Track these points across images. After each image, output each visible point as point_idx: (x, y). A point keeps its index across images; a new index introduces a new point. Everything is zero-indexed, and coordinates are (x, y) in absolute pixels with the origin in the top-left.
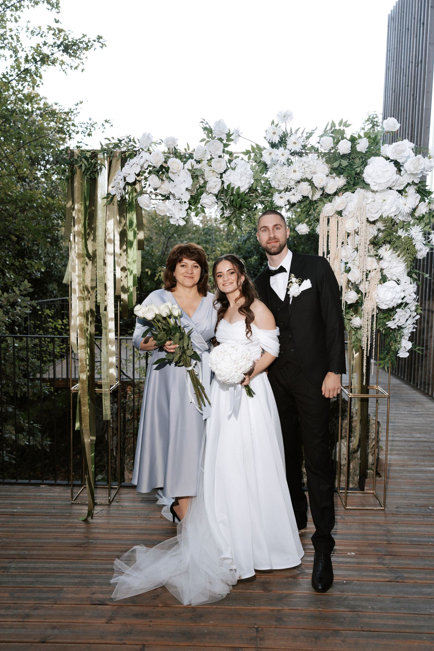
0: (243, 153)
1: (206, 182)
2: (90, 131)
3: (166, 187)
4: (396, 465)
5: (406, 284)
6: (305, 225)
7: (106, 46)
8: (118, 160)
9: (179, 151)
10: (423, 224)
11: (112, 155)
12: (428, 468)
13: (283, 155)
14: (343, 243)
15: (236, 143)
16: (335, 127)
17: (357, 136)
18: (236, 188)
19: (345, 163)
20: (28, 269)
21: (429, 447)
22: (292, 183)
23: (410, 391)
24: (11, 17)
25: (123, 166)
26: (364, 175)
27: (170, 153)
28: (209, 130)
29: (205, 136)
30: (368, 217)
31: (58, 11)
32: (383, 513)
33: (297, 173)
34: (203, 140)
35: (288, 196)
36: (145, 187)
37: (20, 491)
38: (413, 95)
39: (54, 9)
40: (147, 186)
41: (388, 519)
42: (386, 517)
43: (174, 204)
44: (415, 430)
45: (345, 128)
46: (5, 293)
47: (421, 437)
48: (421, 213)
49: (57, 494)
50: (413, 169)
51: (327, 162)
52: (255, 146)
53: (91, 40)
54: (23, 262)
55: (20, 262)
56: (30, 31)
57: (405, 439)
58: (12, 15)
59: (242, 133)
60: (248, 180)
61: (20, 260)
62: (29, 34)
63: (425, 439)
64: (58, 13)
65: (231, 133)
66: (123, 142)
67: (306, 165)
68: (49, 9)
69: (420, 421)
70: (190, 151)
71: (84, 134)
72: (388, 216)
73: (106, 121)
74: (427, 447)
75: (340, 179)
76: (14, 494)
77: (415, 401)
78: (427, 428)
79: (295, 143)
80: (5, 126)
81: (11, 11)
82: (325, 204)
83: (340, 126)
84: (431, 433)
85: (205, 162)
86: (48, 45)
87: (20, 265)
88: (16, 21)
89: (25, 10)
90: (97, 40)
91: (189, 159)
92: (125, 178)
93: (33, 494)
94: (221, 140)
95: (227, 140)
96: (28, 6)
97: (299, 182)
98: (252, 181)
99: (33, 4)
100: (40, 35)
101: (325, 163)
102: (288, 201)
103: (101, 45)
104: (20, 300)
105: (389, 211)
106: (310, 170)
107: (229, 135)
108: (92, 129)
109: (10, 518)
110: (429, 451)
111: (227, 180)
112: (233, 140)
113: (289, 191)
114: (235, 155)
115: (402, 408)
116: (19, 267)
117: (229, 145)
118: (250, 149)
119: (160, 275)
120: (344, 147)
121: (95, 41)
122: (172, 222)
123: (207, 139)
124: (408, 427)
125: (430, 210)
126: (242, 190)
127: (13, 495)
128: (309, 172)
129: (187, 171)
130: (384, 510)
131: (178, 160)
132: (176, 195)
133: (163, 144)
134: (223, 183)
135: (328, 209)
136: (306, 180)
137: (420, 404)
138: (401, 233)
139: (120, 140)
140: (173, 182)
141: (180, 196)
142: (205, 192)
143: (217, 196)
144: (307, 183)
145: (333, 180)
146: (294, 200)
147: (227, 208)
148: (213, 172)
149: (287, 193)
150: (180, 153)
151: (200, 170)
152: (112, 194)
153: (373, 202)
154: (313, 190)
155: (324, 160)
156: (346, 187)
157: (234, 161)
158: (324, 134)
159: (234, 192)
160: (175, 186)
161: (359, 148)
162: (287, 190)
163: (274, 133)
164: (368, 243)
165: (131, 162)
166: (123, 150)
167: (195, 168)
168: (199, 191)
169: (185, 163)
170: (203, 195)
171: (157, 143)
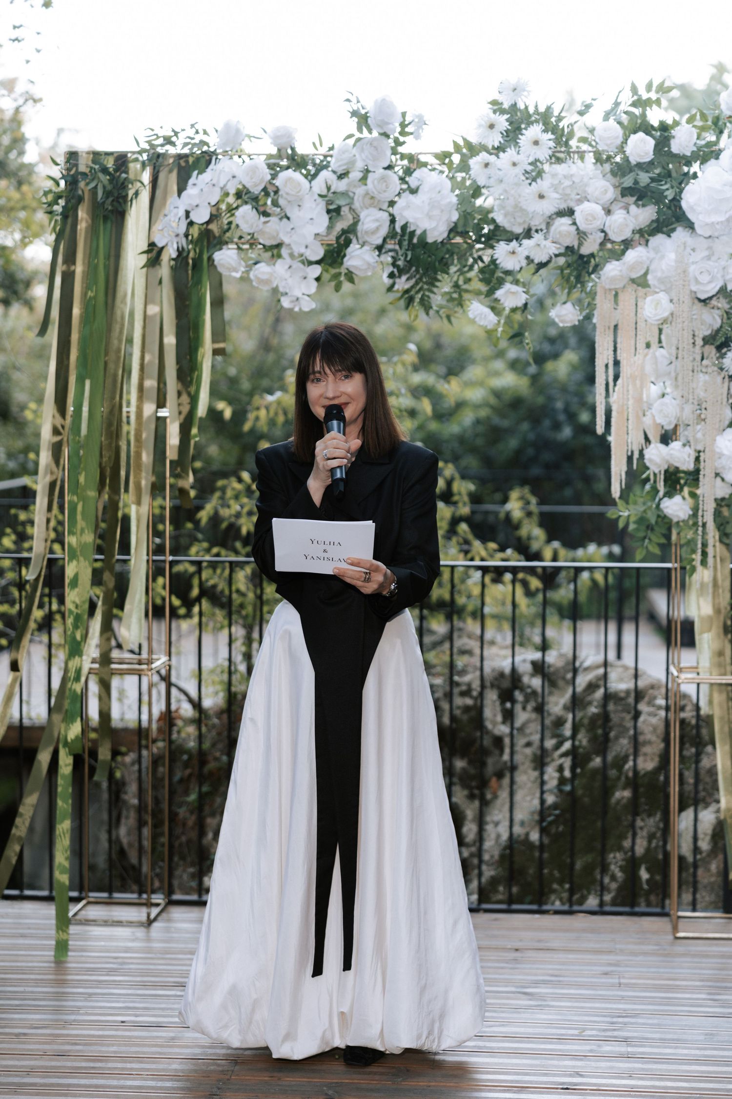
0: (436, 156)
1: (356, 221)
3: (273, 232)
6: (569, 305)
8: (171, 171)
9: (299, 152)
11: (160, 159)
13: (514, 164)
14: (648, 344)
15: (417, 137)
17: (670, 122)
18: (418, 232)
19: (644, 178)
22: (539, 221)
25: (182, 187)
26: (684, 204)
27: (280, 156)
28: (361, 117)
29: (353, 129)
30: (694, 289)
33: (546, 199)
34: (350, 136)
35: (527, 248)
36: (229, 228)
40: (233, 227)
43: (290, 267)
51: (613, 173)
52: (461, 143)
60: (447, 214)
65: (406, 123)
66: (181, 135)
67: (567, 182)
70: (324, 150)
79: (536, 143)
83: (649, 91)
85: (355, 176)
91: (321, 168)
92: (187, 213)
94: (386, 135)
95: (401, 133)
98: (456, 216)
101: (609, 175)
107: (402, 125)
111: (401, 214)
112: (411, 133)
114: (419, 160)
117: (404, 143)
118: (451, 149)
120: (641, 148)
122: (286, 302)
123: (358, 135)
126: (433, 236)
129: (317, 198)
131: (296, 176)
132: (294, 248)
133: (267, 139)
134: (393, 221)
135: (612, 272)
136: (561, 214)
139: (176, 134)
140: (288, 218)
141: (302, 250)
142: (354, 240)
143: (379, 248)
144: (566, 221)
145: (624, 212)
146: (540, 257)
147: (401, 272)
148: (372, 198)
149: (525, 242)
150: (303, 157)
151: (345, 194)
152: (160, 245)
153: (709, 258)
154: (581, 235)
155: (607, 167)
156: (655, 225)
157: (415, 174)
158: (613, 109)
159: (415, 240)
160: (292, 229)
161: (676, 147)
162: (528, 234)
163: (492, 126)
164: (701, 343)
165: (199, 179)
166: (183, 150)
167: (332, 189)
168: (342, 241)
169: (313, 179)
170: (350, 249)
171: (255, 137)
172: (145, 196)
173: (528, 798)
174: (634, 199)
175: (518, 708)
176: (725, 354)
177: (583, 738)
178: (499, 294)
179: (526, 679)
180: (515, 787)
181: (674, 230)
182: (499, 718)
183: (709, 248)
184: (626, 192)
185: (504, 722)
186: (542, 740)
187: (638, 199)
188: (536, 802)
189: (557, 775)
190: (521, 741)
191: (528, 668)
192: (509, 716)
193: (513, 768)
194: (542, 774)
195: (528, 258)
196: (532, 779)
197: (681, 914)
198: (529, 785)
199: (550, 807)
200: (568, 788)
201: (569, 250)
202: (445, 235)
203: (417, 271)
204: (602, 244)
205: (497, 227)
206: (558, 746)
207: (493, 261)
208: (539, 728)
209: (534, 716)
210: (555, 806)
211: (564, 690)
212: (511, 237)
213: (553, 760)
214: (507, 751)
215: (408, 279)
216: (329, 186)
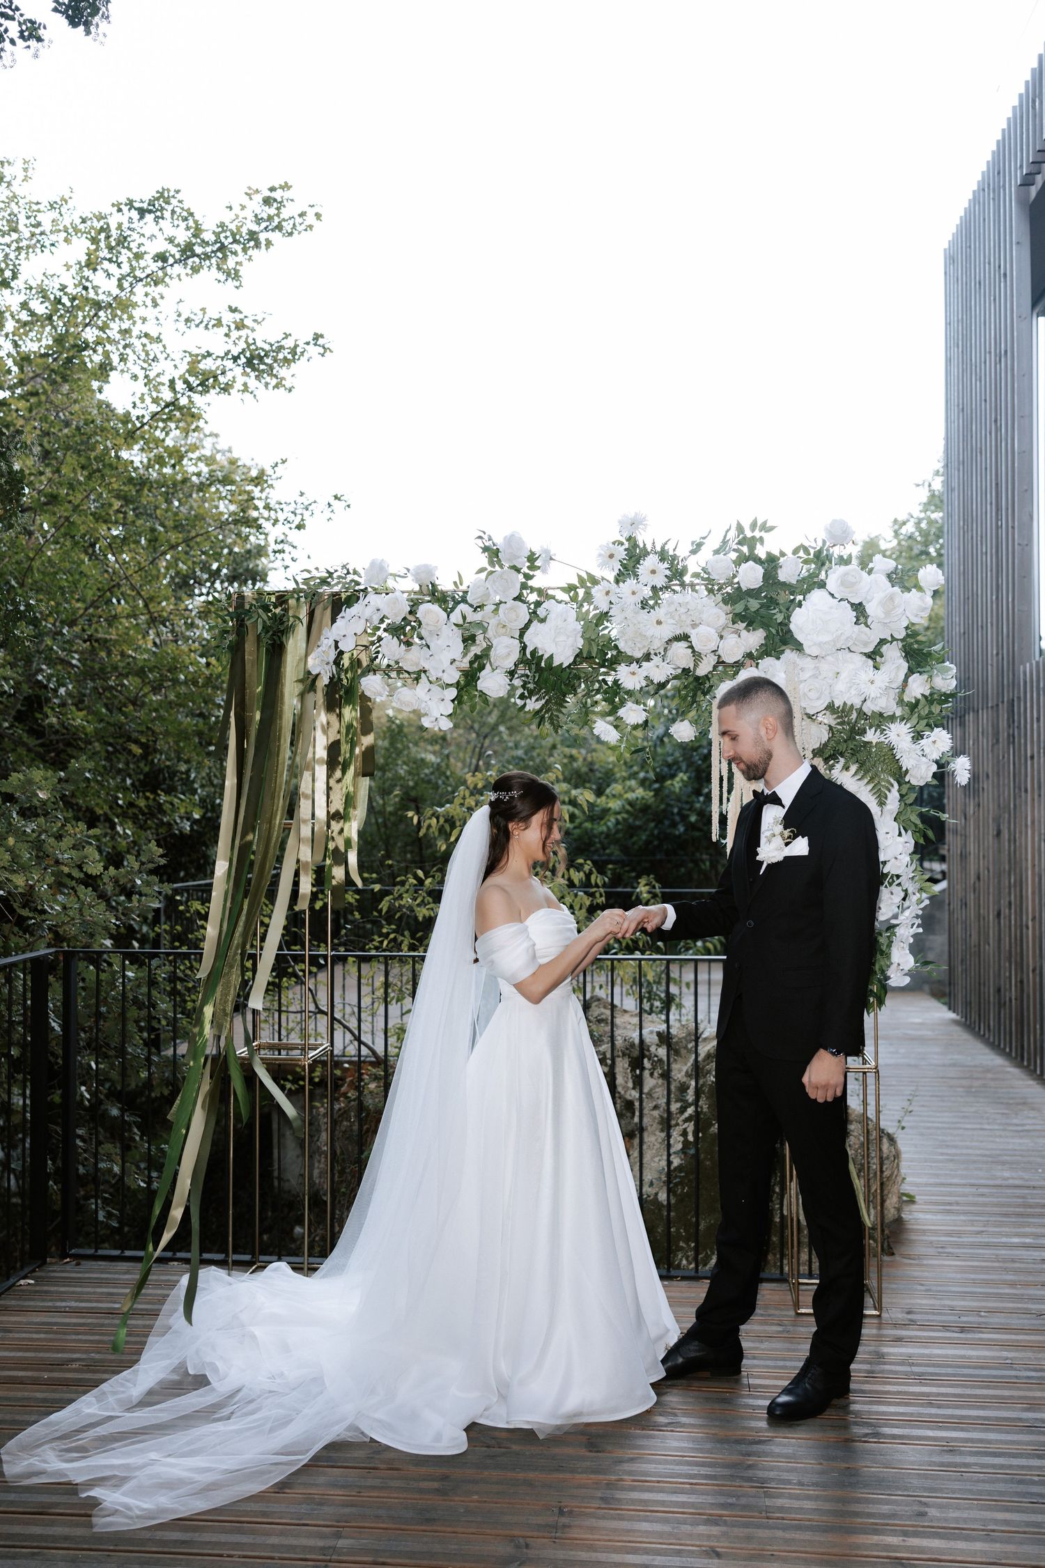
0: (563, 589)
1: (489, 648)
2: (303, 520)
3: (413, 658)
4: (935, 1232)
5: (889, 836)
6: (687, 723)
7: (331, 351)
8: (325, 609)
9: (439, 588)
10: (914, 719)
11: (316, 597)
12: (1004, 1240)
13: (634, 593)
15: (545, 572)
16: (743, 532)
17: (777, 553)
18: (546, 657)
19: (753, 604)
20: (164, 813)
21: (1023, 1197)
22: (657, 645)
23: (1021, 1083)
24: (144, 299)
25: (333, 621)
26: (792, 627)
27: (421, 592)
28: (493, 553)
29: (486, 564)
30: (804, 705)
31: (237, 284)
32: (875, 1321)
33: (663, 625)
34: (481, 570)
35: (647, 669)
36: (377, 657)
37: (127, 1272)
38: (996, 421)
39: (230, 279)
40: (380, 656)
41: (885, 1332)
42: (880, 1328)
43: (429, 690)
44: (1004, 1163)
45: (763, 534)
46: (111, 868)
47: (1013, 1178)
48: (914, 695)
50: (883, 616)
51: (726, 602)
52: (586, 577)
53: (301, 343)
54: (154, 800)
55: (147, 798)
56: (182, 319)
57: (973, 1181)
58: (147, 295)
60: (571, 640)
61: (148, 794)
62: (181, 326)
63: (1017, 1182)
64: (237, 287)
65: (536, 555)
66: (335, 575)
67: (681, 610)
68: (219, 281)
69: (1020, 1144)
70: (464, 588)
71: (289, 525)
72: (845, 704)
73: (336, 497)
74: (1018, 1197)
75: (754, 634)
76: (116, 1276)
77: (1024, 1104)
78: (1032, 1159)
79: (653, 572)
80: (125, 513)
81: (144, 286)
82: (721, 682)
83: (753, 530)
84: (1037, 1170)
85: (489, 608)
86: (214, 356)
87: (148, 807)
88: (155, 305)
89: (174, 283)
90: (312, 342)
91: (459, 603)
92: (336, 642)
94: (517, 567)
95: (530, 568)
96: (179, 276)
97: (669, 642)
98: (582, 642)
99: (190, 272)
100: (204, 324)
101: (721, 604)
103: (322, 350)
104: (139, 882)
105: (846, 695)
106: (690, 618)
107: (532, 558)
108: (307, 514)
109: (105, 1318)
110: (1019, 1206)
111: (531, 641)
112: (539, 568)
113: (650, 660)
114: (547, 594)
115: (988, 1118)
116: (146, 811)
117: (533, 576)
118: (575, 582)
119: (429, 826)
120: (751, 576)
121: (308, 343)
122: (426, 723)
123: (490, 569)
124: (989, 1156)
125: (932, 688)
126: (559, 660)
127: (114, 1279)
128: (688, 623)
129: (454, 628)
130: (879, 1316)
131: (435, 608)
132: (432, 673)
133: (410, 577)
134: (524, 648)
136: (678, 638)
137: (1033, 1109)
138: (871, 736)
139: (330, 574)
140: (429, 647)
141: (440, 675)
142: (488, 666)
143: (512, 674)
144: (683, 644)
145: (736, 636)
146: (659, 677)
147: (531, 693)
148: (504, 626)
149: (644, 664)
150: (443, 593)
151: (479, 625)
152: (314, 673)
153: (815, 676)
154: (697, 656)
155: (719, 597)
156: (764, 648)
157: (544, 605)
158: (721, 547)
159: (543, 664)
160: (432, 657)
161: (783, 576)
162: (647, 657)
163: (611, 556)
164: (811, 756)
165: (348, 613)
166: (336, 589)
167: (468, 620)
168: (476, 665)
169: (452, 611)
170: (483, 673)
171: (399, 576)
172: (301, 630)
173: (657, 1159)
174: (745, 624)
175: (646, 1073)
176: (833, 766)
177: (704, 1104)
178: (621, 712)
179: (653, 1049)
180: (645, 1147)
181: (783, 652)
182: (630, 1085)
183: (817, 668)
184: (737, 618)
185: (634, 1088)
186: (668, 1103)
187: (747, 626)
188: (664, 1163)
189: (682, 1139)
190: (648, 1105)
191: (655, 1039)
192: (638, 1082)
193: (642, 1129)
194: (669, 1136)
195: (647, 678)
196: (660, 1140)
197: (801, 1281)
198: (658, 1146)
199: (675, 1168)
200: (692, 1151)
201: (686, 671)
202: (571, 660)
203: (546, 693)
204: (715, 667)
205: (619, 652)
206: (682, 1110)
207: (616, 682)
208: (665, 1093)
209: (660, 1081)
210: (680, 1168)
211: (687, 1059)
212: (630, 660)
213: (677, 1124)
214: (637, 1113)
215: (537, 700)
216: (464, 618)
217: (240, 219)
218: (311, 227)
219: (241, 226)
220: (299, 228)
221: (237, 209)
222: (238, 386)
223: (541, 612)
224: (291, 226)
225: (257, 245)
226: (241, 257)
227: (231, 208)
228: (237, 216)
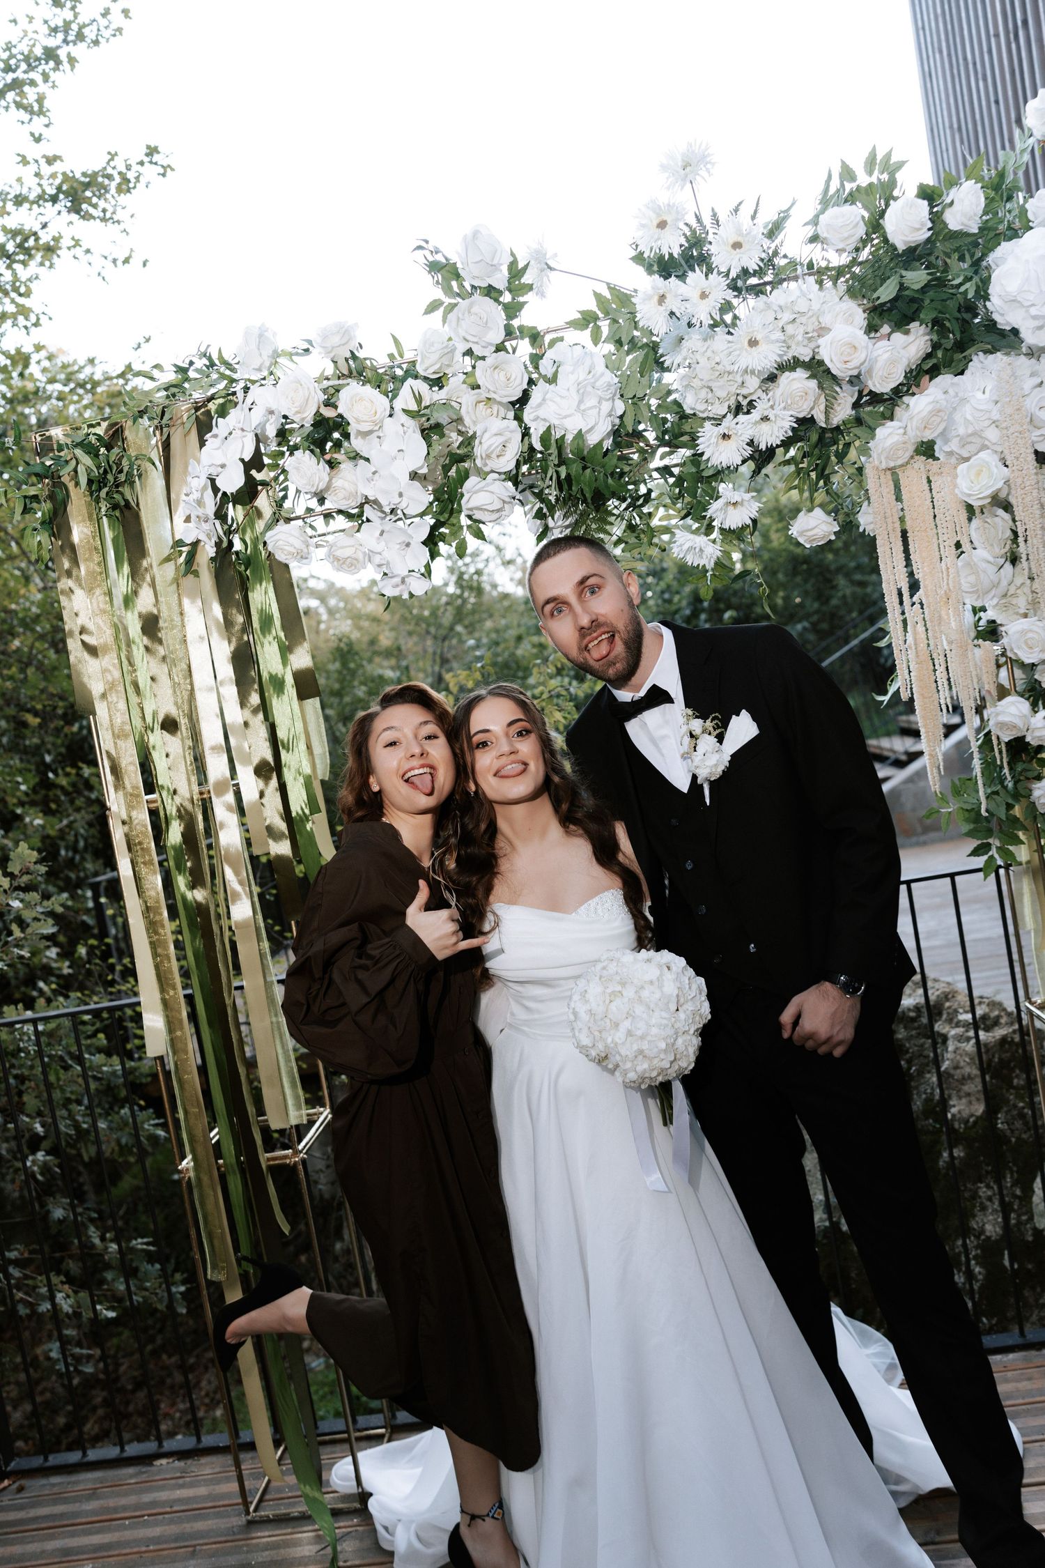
0: (574, 324)
1: (469, 441)
3: (349, 485)
6: (818, 512)
7: (172, 170)
8: (186, 431)
11: (166, 419)
13: (704, 296)
14: (958, 545)
15: (542, 294)
16: (853, 178)
17: (940, 182)
18: (569, 438)
19: (917, 277)
22: (752, 386)
25: (202, 443)
27: (339, 375)
28: (445, 271)
29: (438, 294)
31: (46, 121)
33: (762, 347)
34: (433, 307)
35: (745, 427)
36: (285, 497)
40: (291, 493)
43: (382, 532)
45: (889, 175)
49: (202, 1491)
51: (851, 293)
52: (607, 294)
53: (133, 162)
54: (78, 775)
55: (67, 775)
59: (556, 255)
60: (606, 407)
64: (47, 126)
65: (521, 265)
66: (192, 374)
67: (786, 317)
70: (406, 358)
75: (911, 338)
79: (737, 245)
82: (872, 430)
83: (870, 173)
85: (455, 384)
90: (146, 159)
91: (404, 381)
92: (213, 481)
93: (132, 1500)
94: (491, 292)
95: (514, 291)
97: (772, 378)
98: (620, 407)
101: (846, 297)
102: (751, 443)
103: (162, 171)
104: (16, 904)
106: (801, 330)
107: (514, 272)
111: (536, 419)
112: (530, 287)
113: (748, 412)
114: (547, 339)
117: (521, 306)
118: (592, 305)
120: (907, 225)
121: (142, 163)
122: (389, 589)
123: (447, 301)
126: (592, 440)
128: (800, 338)
129: (404, 418)
131: (369, 391)
132: (383, 502)
133: (315, 352)
134: (526, 433)
135: (889, 442)
136: (793, 364)
139: (182, 370)
140: (368, 461)
141: (396, 502)
142: (473, 472)
143: (514, 478)
144: (799, 373)
146: (769, 438)
147: (553, 506)
148: (489, 401)
150: (374, 369)
151: (446, 408)
152: (189, 540)
154: (827, 389)
155: (841, 289)
156: (932, 361)
157: (547, 357)
159: (567, 453)
160: (374, 473)
161: (952, 220)
165: (222, 426)
166: (198, 395)
167: (426, 402)
168: (453, 473)
169: (394, 397)
170: (469, 484)
171: (297, 354)
172: (156, 478)
174: (892, 325)
178: (714, 509)
181: (971, 358)
184: (876, 317)
187: (900, 324)
201: (807, 424)
202: (609, 439)
207: (696, 459)
212: (712, 420)
215: (566, 516)
216: (419, 399)
217: (31, 35)
218: (119, 30)
219: (34, 45)
220: (106, 33)
221: (23, 22)
222: (66, 242)
223: (546, 367)
224: (95, 32)
225: (58, 62)
226: (43, 88)
227: (15, 21)
228: (25, 32)
